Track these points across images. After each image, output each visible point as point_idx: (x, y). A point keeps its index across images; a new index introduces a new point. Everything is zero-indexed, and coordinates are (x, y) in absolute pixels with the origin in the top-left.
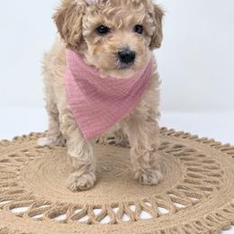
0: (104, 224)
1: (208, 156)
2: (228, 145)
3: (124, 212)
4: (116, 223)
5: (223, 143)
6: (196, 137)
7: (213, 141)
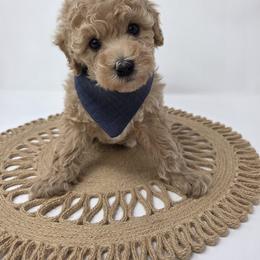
0: (94, 225)
1: (202, 135)
2: (218, 124)
3: (119, 204)
4: (107, 223)
5: (214, 122)
6: (191, 115)
7: (205, 119)
